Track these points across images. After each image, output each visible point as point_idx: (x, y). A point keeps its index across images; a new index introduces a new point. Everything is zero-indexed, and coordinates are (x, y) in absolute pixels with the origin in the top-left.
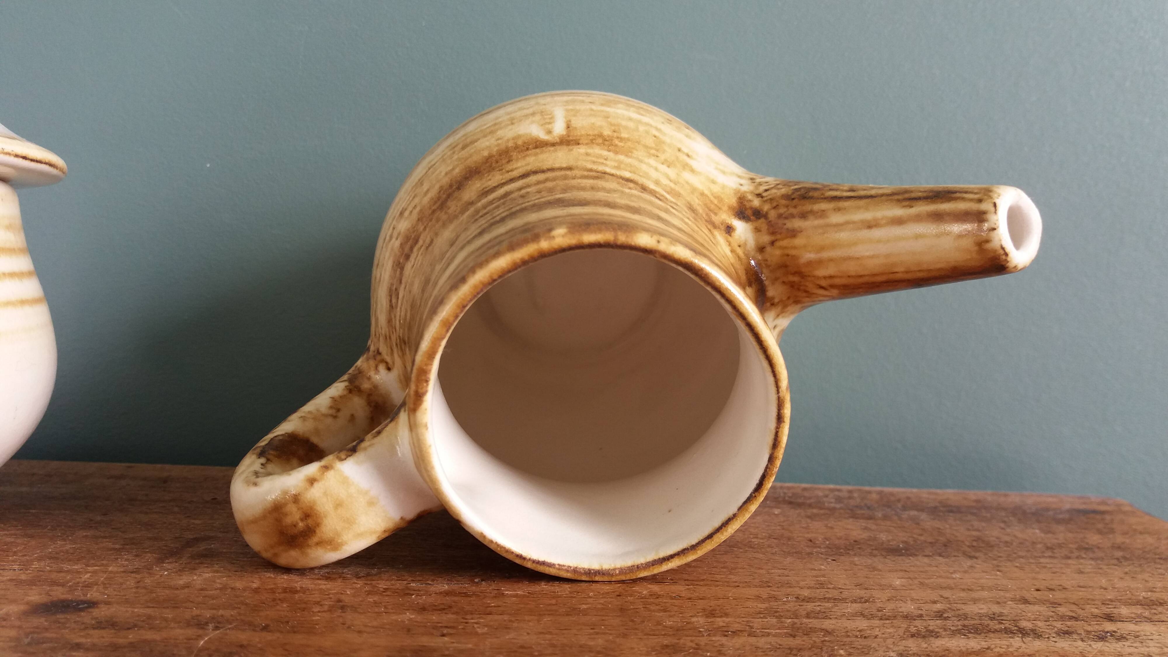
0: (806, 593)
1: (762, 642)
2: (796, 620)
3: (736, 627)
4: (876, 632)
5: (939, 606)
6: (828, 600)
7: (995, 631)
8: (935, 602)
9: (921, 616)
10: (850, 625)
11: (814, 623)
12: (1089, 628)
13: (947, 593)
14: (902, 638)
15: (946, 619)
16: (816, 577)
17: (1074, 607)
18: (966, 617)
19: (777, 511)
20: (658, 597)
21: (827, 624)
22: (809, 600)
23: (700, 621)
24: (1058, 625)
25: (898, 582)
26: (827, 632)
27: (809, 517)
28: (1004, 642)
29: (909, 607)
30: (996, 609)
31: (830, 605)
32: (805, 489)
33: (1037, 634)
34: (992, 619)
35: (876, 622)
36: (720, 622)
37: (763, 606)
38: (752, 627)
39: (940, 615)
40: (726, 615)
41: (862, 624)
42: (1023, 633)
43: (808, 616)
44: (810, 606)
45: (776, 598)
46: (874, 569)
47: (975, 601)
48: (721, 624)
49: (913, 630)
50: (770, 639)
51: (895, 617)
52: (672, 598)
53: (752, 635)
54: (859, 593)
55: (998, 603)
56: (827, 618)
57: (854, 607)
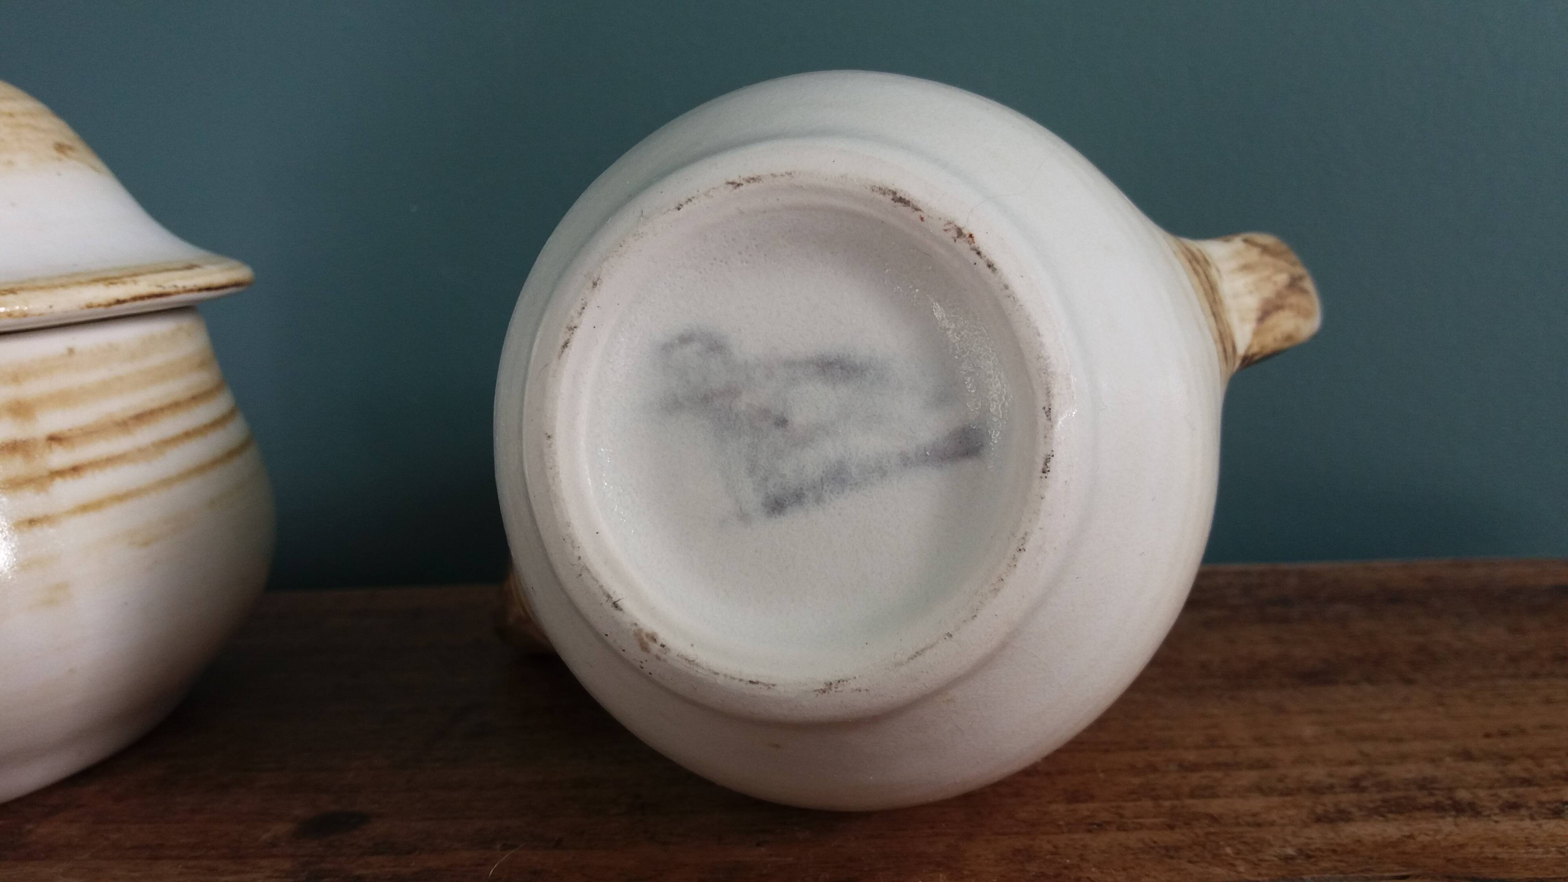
0: (1191, 756)
1: (1132, 839)
2: (1176, 802)
3: (1104, 816)
4: (1274, 816)
5: (1356, 770)
6: (1217, 766)
7: (1425, 808)
8: (1351, 763)
9: (1331, 787)
10: (1241, 805)
11: (1199, 805)
12: (1544, 798)
13: (1367, 747)
14: (1306, 825)
15: (1363, 790)
16: (1207, 728)
17: (1529, 764)
18: (1386, 786)
21: (1216, 806)
22: (1195, 768)
23: (1059, 809)
24: (1505, 794)
25: (1308, 732)
26: (1214, 819)
28: (1432, 826)
29: (1317, 774)
30: (1428, 770)
31: (1218, 775)
33: (1473, 810)
34: (1422, 787)
35: (1275, 800)
36: (1084, 809)
37: (1137, 781)
38: (1121, 816)
39: (1356, 785)
40: (1092, 798)
41: (1257, 803)
42: (1459, 808)
43: (1192, 796)
44: (1195, 778)
45: (1153, 768)
46: (1281, 710)
47: (1403, 758)
48: (1087, 813)
49: (1319, 810)
50: (1144, 834)
51: (1299, 790)
53: (1122, 828)
54: (1258, 752)
55: (1432, 761)
56: (1215, 796)
57: (1250, 777)
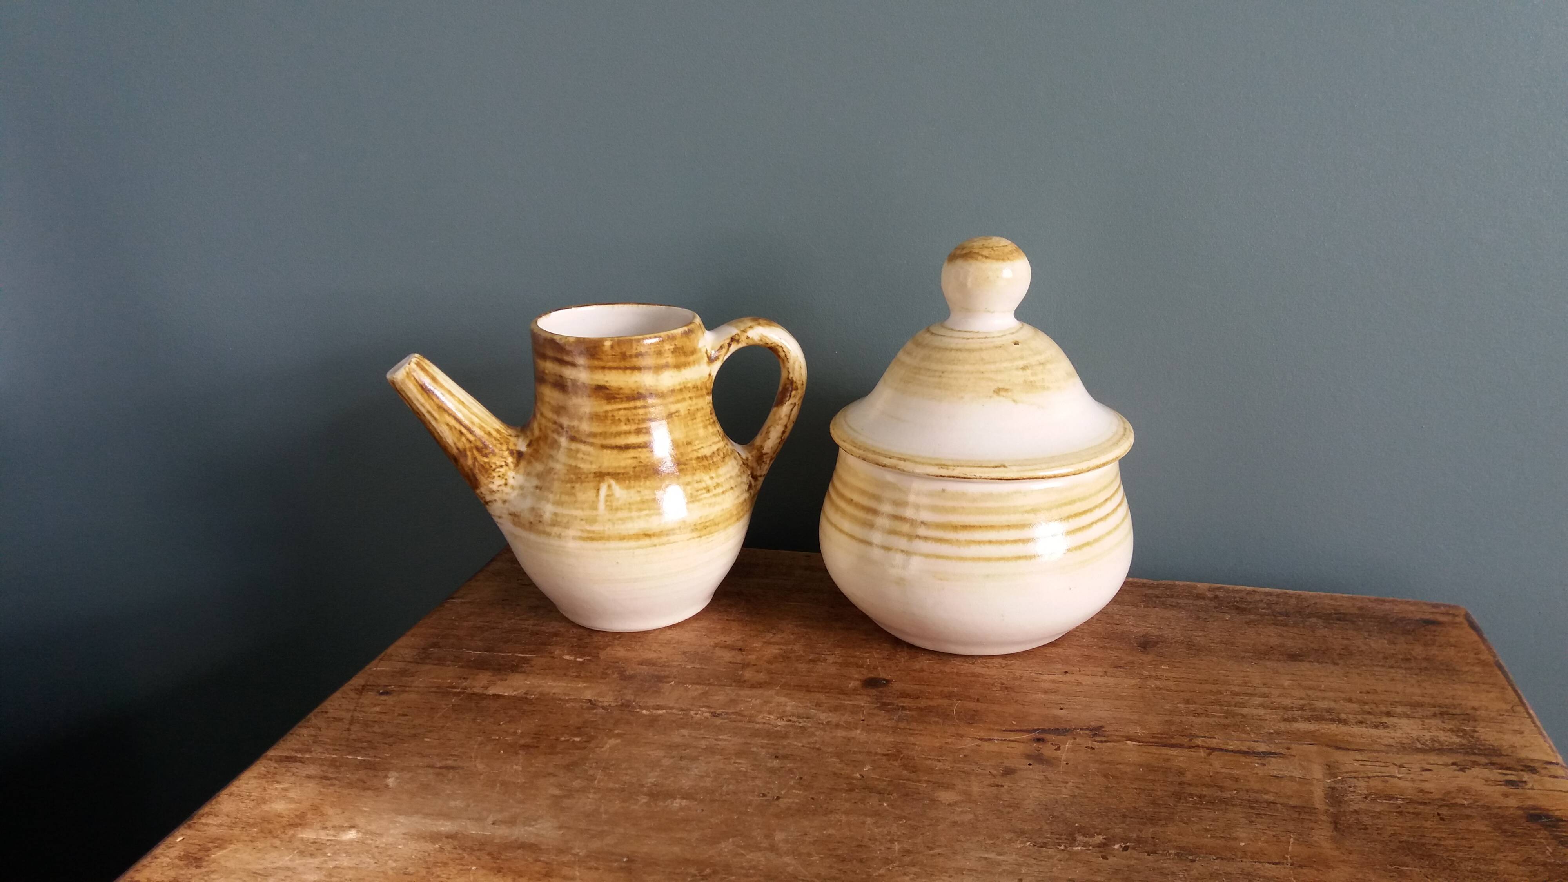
0: (1236, 689)
1: (1211, 721)
3: (1199, 711)
4: (1267, 717)
5: (1302, 702)
6: (1247, 694)
7: (1327, 720)
8: (1302, 699)
10: (1255, 712)
11: (1238, 710)
12: (1374, 720)
13: (1310, 692)
14: (1279, 722)
15: (1304, 710)
16: (1244, 677)
17: (1373, 706)
18: (1314, 710)
19: (1228, 617)
20: (1160, 689)
21: (1244, 711)
22: (1237, 694)
23: (1181, 706)
24: (1359, 717)
25: (1286, 683)
26: (1244, 716)
27: (1247, 623)
28: (1327, 727)
29: (1288, 702)
30: (1333, 705)
31: (1247, 698)
32: (1249, 593)
33: (1345, 722)
34: (1327, 712)
35: (1269, 711)
36: (1192, 707)
37: (1213, 697)
38: (1207, 711)
39: (1302, 708)
40: (1195, 703)
41: (1261, 711)
42: (1340, 721)
44: (1237, 699)
45: (1220, 692)
46: (1277, 672)
47: (1324, 699)
49: (1286, 716)
50: (1216, 719)
51: (1279, 708)
52: (1167, 690)
53: (1207, 716)
54: (1265, 690)
55: (1335, 701)
56: (1245, 707)
57: (1260, 700)
